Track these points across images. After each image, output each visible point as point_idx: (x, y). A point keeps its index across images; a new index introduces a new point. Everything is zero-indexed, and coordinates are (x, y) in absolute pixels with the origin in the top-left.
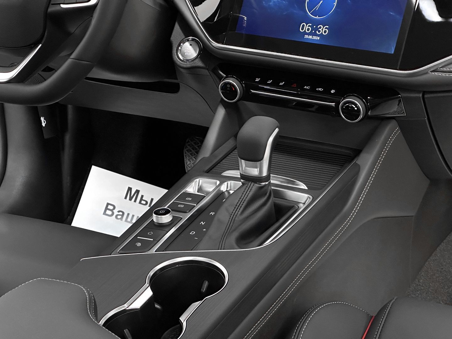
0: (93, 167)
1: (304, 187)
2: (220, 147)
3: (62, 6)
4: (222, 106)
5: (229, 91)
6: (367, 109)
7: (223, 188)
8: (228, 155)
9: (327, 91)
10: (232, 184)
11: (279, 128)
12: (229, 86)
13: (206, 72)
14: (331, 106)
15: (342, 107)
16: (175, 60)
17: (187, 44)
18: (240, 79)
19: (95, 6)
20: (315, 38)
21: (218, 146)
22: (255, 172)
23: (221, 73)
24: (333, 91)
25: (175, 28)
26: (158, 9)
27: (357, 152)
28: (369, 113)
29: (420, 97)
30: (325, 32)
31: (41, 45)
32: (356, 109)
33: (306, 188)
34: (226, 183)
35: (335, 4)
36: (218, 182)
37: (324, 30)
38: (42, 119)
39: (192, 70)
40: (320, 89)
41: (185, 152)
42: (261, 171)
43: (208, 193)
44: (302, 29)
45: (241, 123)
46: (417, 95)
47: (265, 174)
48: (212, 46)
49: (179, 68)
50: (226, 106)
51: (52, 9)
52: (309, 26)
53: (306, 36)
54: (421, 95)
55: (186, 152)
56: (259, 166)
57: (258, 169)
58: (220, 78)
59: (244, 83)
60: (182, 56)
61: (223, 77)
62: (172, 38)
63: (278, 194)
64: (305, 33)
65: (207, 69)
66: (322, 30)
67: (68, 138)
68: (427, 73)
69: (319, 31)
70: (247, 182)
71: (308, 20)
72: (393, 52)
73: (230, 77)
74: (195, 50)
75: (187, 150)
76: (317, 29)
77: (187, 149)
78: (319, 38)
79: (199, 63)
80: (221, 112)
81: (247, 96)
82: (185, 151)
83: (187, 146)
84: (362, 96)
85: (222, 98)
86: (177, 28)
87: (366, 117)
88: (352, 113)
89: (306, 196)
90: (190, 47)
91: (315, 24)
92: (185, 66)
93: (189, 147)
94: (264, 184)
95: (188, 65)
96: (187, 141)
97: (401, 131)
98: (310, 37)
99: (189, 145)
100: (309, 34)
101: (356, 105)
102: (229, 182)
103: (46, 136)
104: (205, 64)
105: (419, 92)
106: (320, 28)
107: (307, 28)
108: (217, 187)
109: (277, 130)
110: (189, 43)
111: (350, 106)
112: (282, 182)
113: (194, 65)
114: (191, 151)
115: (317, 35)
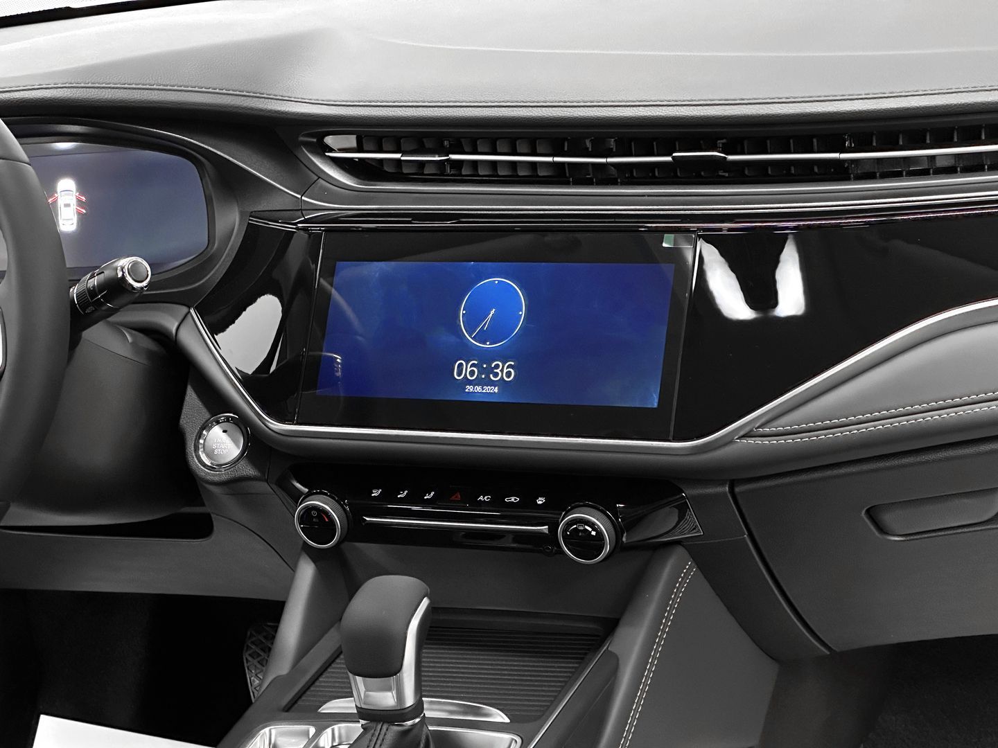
0: (42, 717)
1: (500, 717)
2: (311, 649)
4: (307, 558)
5: (317, 524)
6: (618, 531)
7: (325, 741)
8: (330, 665)
9: (528, 502)
10: (343, 731)
11: (429, 598)
12: (314, 513)
13: (264, 487)
14: (540, 533)
15: (565, 531)
16: (194, 467)
17: (217, 431)
18: (338, 496)
20: (488, 389)
21: (305, 648)
22: (386, 700)
23: (298, 485)
24: (540, 501)
25: (187, 398)
26: (145, 362)
27: (610, 626)
28: (624, 539)
29: (725, 493)
30: (509, 374)
32: (594, 533)
33: (507, 720)
34: (329, 731)
35: (523, 313)
36: (312, 730)
37: (505, 371)
39: (234, 485)
40: (513, 499)
41: (247, 659)
42: (400, 697)
44: (459, 374)
45: (353, 588)
46: (719, 489)
47: (410, 701)
48: (270, 431)
49: (204, 484)
50: (315, 556)
52: (473, 365)
53: (469, 388)
54: (727, 489)
55: (250, 659)
56: (394, 686)
57: (394, 692)
58: (296, 497)
59: (349, 505)
60: (208, 455)
61: (301, 493)
62: (184, 421)
63: (445, 742)
64: (467, 381)
65: (267, 481)
66: (502, 371)
68: (731, 442)
69: (496, 375)
70: (373, 724)
71: (468, 353)
72: (655, 405)
73: (317, 493)
74: (236, 442)
75: (250, 655)
76: (491, 370)
77: (249, 652)
78: (496, 390)
79: (248, 470)
80: (306, 572)
81: (358, 531)
82: (246, 656)
83: (250, 645)
84: (603, 504)
85: (305, 542)
86: (191, 398)
87: (618, 547)
88: (587, 544)
89: (506, 737)
90: (224, 436)
91: (485, 359)
92: (216, 479)
93: (253, 647)
94: (410, 723)
95: (223, 475)
96: (249, 633)
97: (699, 567)
98: (479, 389)
99: (253, 643)
100: (474, 383)
101: (592, 525)
102: (336, 727)
104: (259, 470)
105: (722, 483)
106: (497, 366)
107: (468, 369)
108: (310, 741)
109: (426, 601)
110: (221, 427)
111: (581, 528)
112: (451, 712)
113: (238, 474)
114: (259, 655)
115: (493, 384)
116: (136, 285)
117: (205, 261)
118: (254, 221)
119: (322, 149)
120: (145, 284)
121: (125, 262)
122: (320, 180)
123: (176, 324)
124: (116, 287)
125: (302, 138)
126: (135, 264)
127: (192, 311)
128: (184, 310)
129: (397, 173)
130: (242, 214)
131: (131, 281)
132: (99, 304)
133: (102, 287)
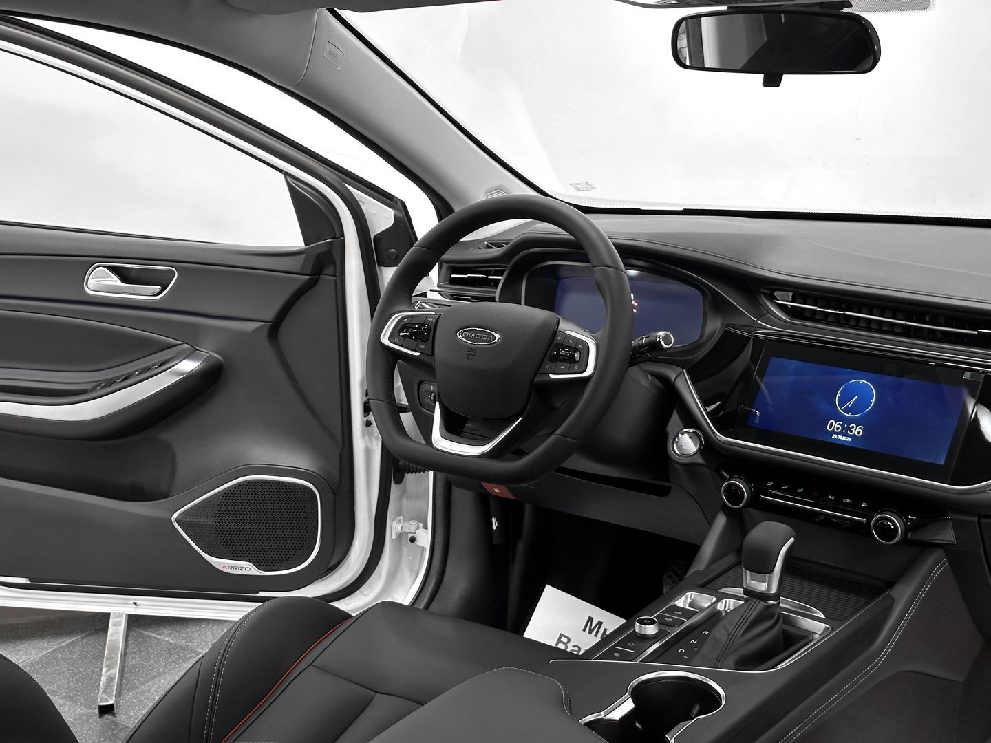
0: (548, 587)
1: (820, 615)
2: (718, 561)
3: (552, 376)
4: (724, 512)
5: (734, 494)
6: (907, 530)
7: (720, 607)
9: (856, 504)
10: (731, 603)
11: (795, 538)
12: (734, 488)
13: (706, 470)
14: (861, 522)
15: (875, 525)
16: (670, 453)
17: (686, 436)
18: (748, 481)
19: (588, 379)
20: (845, 438)
21: (715, 559)
22: (762, 587)
23: (725, 474)
24: (864, 505)
25: (673, 416)
26: (654, 391)
27: (891, 584)
28: (909, 536)
29: (975, 521)
30: (859, 432)
31: (521, 418)
32: (892, 527)
33: (824, 617)
34: (724, 601)
35: (873, 401)
36: (714, 599)
37: (857, 430)
38: (494, 520)
39: (690, 467)
40: (848, 501)
42: (769, 587)
43: (702, 610)
44: (830, 428)
45: (745, 533)
46: (971, 519)
47: (774, 590)
48: (717, 439)
49: (674, 463)
50: (729, 512)
51: (538, 379)
52: (839, 424)
53: (835, 436)
54: (976, 519)
55: (667, 578)
56: (767, 579)
57: (766, 583)
58: (724, 479)
59: (754, 487)
60: (678, 448)
61: (726, 477)
62: (669, 428)
63: (788, 621)
64: (834, 432)
65: (709, 468)
66: (855, 430)
67: (521, 547)
68: (984, 491)
69: (851, 432)
70: (752, 598)
71: (838, 417)
72: (942, 463)
73: (736, 478)
74: (696, 445)
75: (668, 576)
76: (849, 429)
78: (850, 439)
79: (700, 460)
80: (721, 521)
81: (755, 502)
84: (902, 514)
85: (725, 503)
86: (675, 417)
87: (905, 540)
88: (887, 533)
89: (823, 626)
90: (689, 440)
91: (847, 423)
92: (681, 461)
94: (772, 602)
95: (686, 461)
97: (949, 563)
98: (840, 437)
100: (838, 434)
101: (893, 522)
102: (728, 600)
103: (496, 541)
104: (706, 461)
105: (973, 514)
106: (853, 427)
107: (835, 426)
108: (712, 604)
109: (792, 540)
110: (689, 435)
111: (886, 523)
112: (793, 607)
113: (693, 461)
114: (672, 578)
115: (849, 436)
116: (665, 346)
117: (696, 347)
118: (729, 329)
119: (772, 298)
120: (669, 347)
121: (662, 333)
122: (769, 315)
123: (675, 376)
124: (655, 346)
125: (762, 290)
126: (666, 335)
127: (685, 371)
128: (680, 369)
129: (812, 316)
130: (722, 324)
131: (663, 343)
132: (643, 353)
133: (646, 345)
